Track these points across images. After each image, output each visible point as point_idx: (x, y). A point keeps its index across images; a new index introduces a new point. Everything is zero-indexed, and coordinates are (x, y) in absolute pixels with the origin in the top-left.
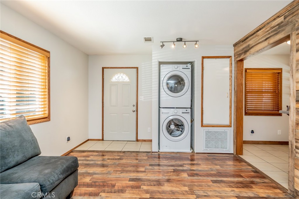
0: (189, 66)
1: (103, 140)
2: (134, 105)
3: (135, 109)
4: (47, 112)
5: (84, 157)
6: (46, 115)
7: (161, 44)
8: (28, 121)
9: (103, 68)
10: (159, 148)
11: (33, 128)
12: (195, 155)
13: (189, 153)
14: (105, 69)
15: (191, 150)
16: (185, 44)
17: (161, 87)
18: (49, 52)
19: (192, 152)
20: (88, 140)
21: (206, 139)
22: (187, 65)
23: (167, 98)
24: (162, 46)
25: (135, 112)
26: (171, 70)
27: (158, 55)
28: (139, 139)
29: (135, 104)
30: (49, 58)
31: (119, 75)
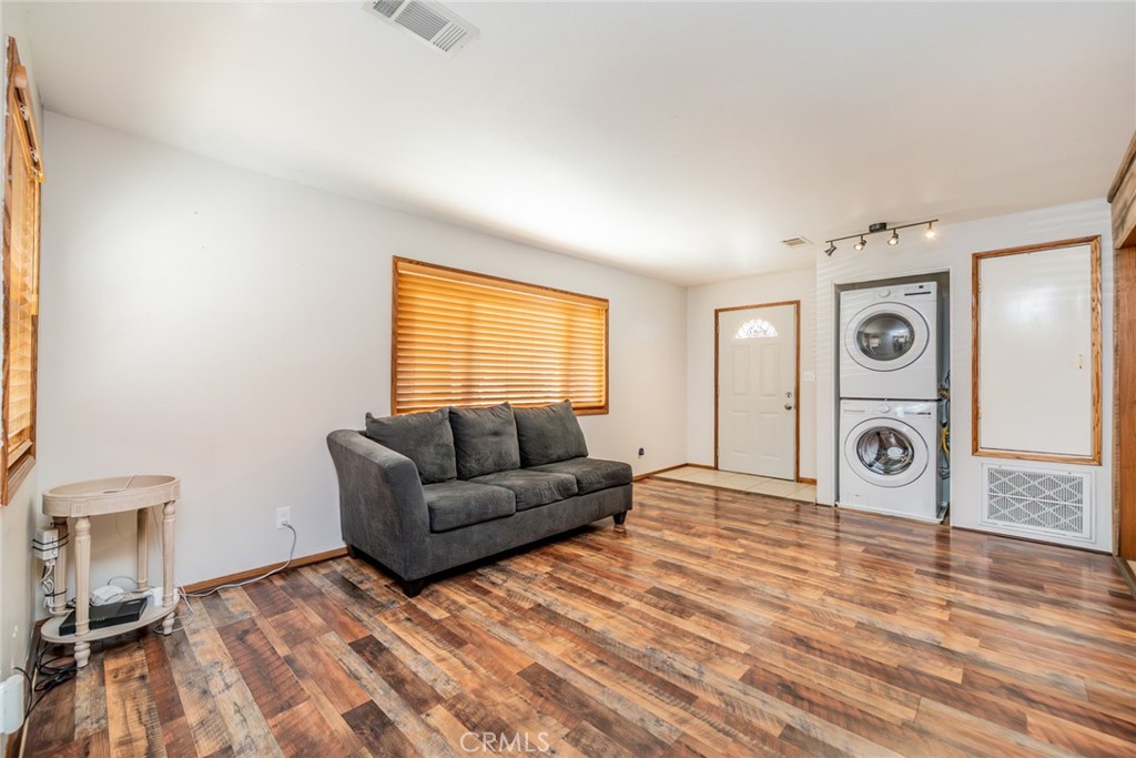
0: (932, 286)
1: (716, 468)
2: (789, 395)
3: (792, 402)
4: (603, 399)
5: (665, 487)
6: (602, 404)
7: (828, 246)
8: (574, 409)
9: (717, 312)
10: (838, 499)
11: (584, 422)
12: (951, 531)
13: (934, 525)
14: (720, 314)
15: (938, 517)
16: (896, 236)
17: (842, 348)
18: (606, 301)
19: (942, 523)
20: (687, 465)
21: (991, 490)
22: (921, 284)
23: (860, 373)
24: (830, 252)
25: (793, 411)
26: (867, 302)
27: (833, 271)
28: (801, 476)
29: (793, 391)
30: (607, 310)
31: (752, 322)
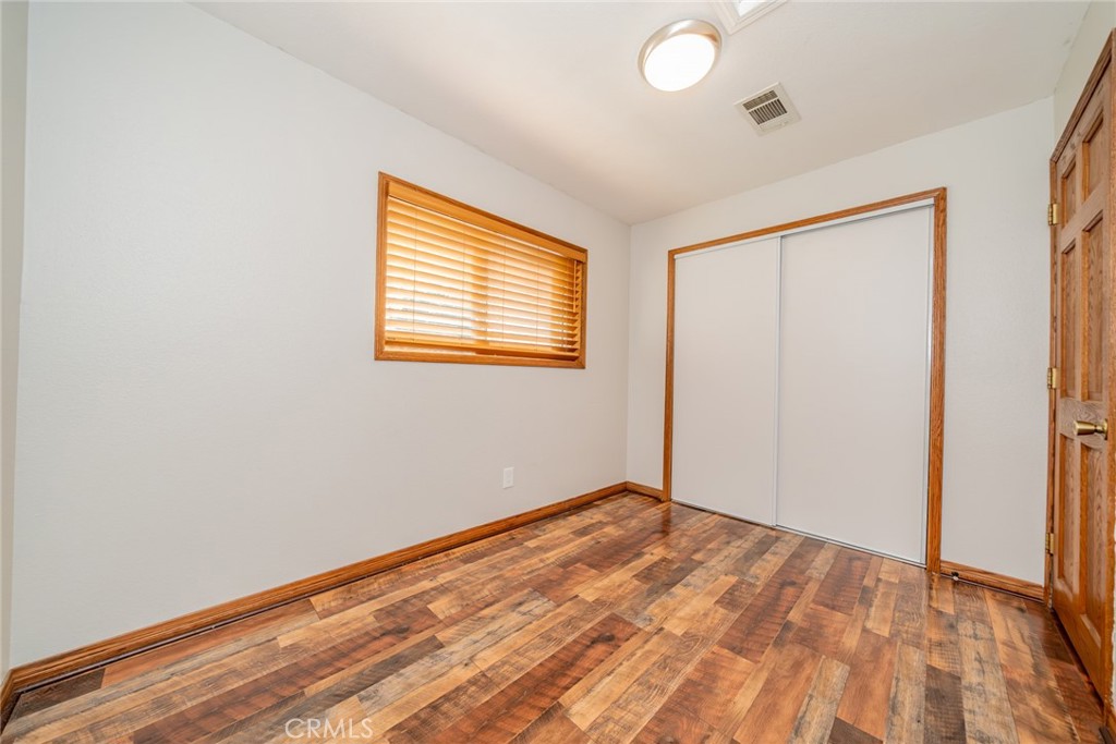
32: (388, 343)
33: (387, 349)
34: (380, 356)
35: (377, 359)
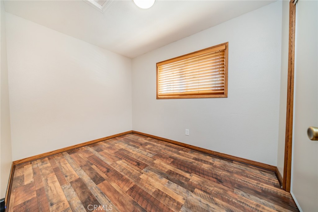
32: (160, 96)
33: (159, 97)
34: (158, 98)
35: (157, 99)
